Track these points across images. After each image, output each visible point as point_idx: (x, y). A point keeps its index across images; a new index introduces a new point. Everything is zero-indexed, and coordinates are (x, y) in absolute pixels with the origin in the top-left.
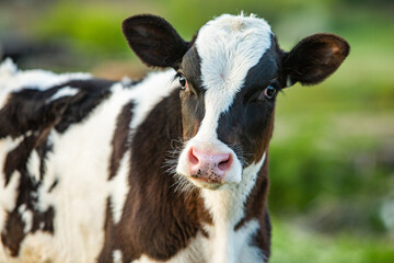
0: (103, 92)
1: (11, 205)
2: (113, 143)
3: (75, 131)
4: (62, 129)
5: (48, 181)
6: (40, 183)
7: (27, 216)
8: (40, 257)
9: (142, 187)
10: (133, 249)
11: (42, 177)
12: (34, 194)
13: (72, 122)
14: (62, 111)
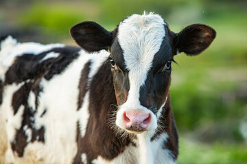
0: (74, 55)
1: (19, 126)
2: (79, 87)
3: (57, 79)
4: (49, 78)
5: (40, 111)
6: (35, 112)
7: (29, 132)
8: (36, 157)
9: (97, 113)
10: (93, 152)
11: (36, 108)
12: (32, 119)
13: (55, 73)
14: (50, 67)
